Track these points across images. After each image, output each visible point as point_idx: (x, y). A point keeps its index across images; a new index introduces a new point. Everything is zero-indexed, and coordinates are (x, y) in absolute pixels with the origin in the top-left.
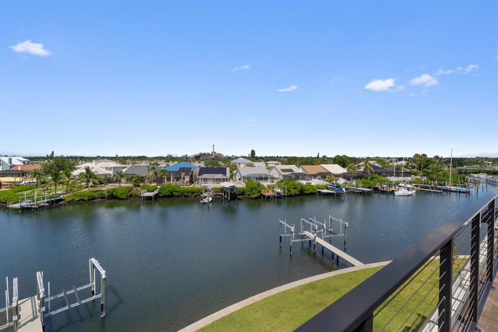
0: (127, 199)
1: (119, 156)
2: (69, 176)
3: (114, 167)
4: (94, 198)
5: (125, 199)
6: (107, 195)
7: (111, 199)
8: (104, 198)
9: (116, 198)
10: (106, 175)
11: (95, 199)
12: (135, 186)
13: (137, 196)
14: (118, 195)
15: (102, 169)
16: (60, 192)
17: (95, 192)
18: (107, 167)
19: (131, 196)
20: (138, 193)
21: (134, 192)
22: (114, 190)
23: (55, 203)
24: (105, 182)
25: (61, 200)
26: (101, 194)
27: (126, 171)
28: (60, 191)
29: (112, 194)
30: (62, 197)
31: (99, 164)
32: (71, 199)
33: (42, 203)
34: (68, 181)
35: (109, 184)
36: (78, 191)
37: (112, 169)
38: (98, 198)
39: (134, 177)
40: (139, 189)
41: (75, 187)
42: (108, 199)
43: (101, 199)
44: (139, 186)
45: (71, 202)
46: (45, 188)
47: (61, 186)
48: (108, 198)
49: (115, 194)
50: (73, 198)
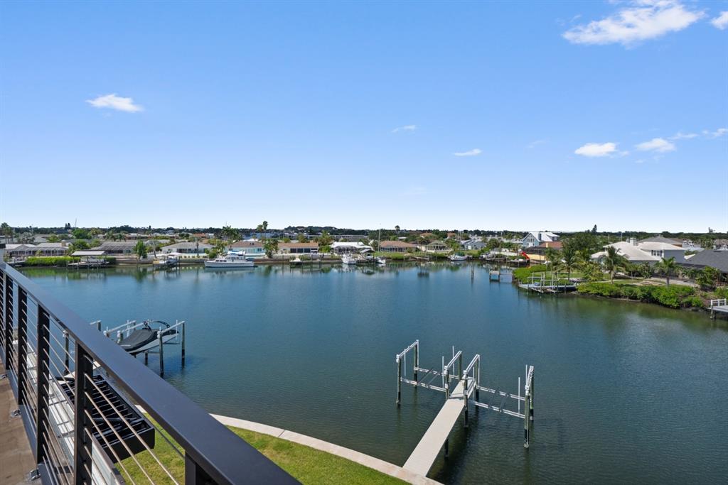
0: (678, 308)
1: (714, 232)
2: (588, 258)
3: (666, 251)
4: (618, 296)
5: (673, 308)
6: (639, 294)
7: (647, 302)
8: (635, 298)
9: (656, 302)
10: (647, 263)
11: (620, 297)
12: (704, 288)
13: (702, 308)
14: (661, 298)
15: (643, 252)
16: (575, 279)
17: (622, 286)
18: (654, 249)
19: (689, 305)
20: (705, 302)
21: (697, 298)
22: (654, 288)
23: (565, 291)
24: (645, 274)
25: (574, 289)
26: (631, 291)
27: (690, 260)
28: (575, 277)
29: (650, 294)
30: (575, 285)
31: (640, 244)
32: (584, 290)
33: (551, 288)
34: (585, 266)
35: (653, 279)
36: (596, 280)
37: (663, 254)
38: (625, 297)
39: (701, 272)
40: (711, 294)
41: (591, 275)
42: (642, 301)
43: (630, 298)
44: (713, 289)
45: (585, 295)
46: (557, 271)
47: (575, 272)
48: (643, 299)
49: (654, 295)
50: (588, 289)
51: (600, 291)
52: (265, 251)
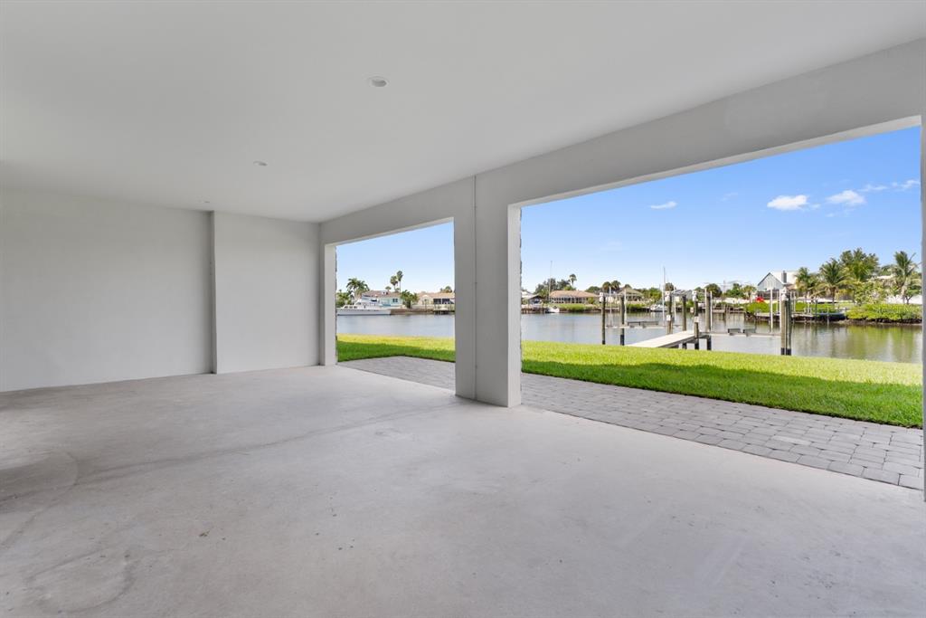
30: (843, 312)
41: (871, 295)
45: (859, 323)
50: (865, 315)
51: (883, 316)
52: (402, 301)
